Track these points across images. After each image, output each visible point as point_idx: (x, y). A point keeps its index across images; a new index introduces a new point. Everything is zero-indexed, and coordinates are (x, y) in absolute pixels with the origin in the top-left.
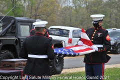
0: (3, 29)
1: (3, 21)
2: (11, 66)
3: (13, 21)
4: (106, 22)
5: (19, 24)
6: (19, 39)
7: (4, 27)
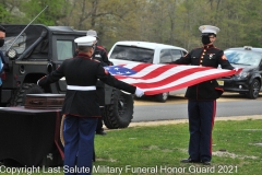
0: (27, 46)
1: (27, 33)
2: (40, 104)
3: (44, 33)
4: (253, 32)
5: (54, 38)
6: (54, 64)
7: (28, 42)
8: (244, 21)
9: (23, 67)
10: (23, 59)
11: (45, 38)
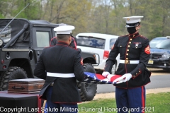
0: (12, 36)
1: (12, 25)
2: (23, 88)
3: (25, 26)
4: (157, 28)
6: (34, 51)
7: (13, 33)
8: (152, 21)
9: (8, 53)
10: (9, 47)
11: (27, 29)
